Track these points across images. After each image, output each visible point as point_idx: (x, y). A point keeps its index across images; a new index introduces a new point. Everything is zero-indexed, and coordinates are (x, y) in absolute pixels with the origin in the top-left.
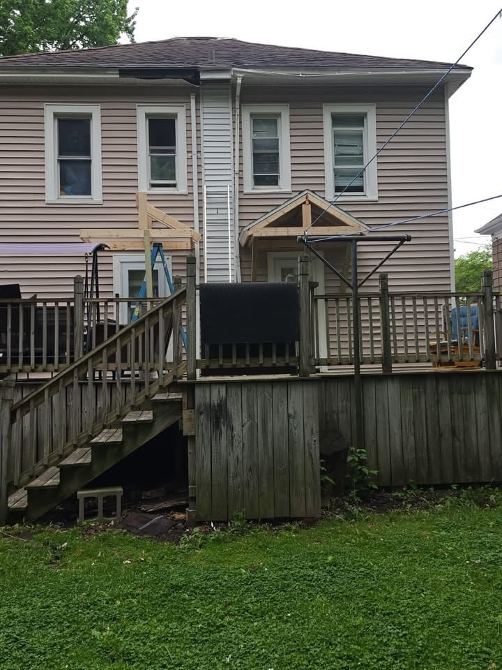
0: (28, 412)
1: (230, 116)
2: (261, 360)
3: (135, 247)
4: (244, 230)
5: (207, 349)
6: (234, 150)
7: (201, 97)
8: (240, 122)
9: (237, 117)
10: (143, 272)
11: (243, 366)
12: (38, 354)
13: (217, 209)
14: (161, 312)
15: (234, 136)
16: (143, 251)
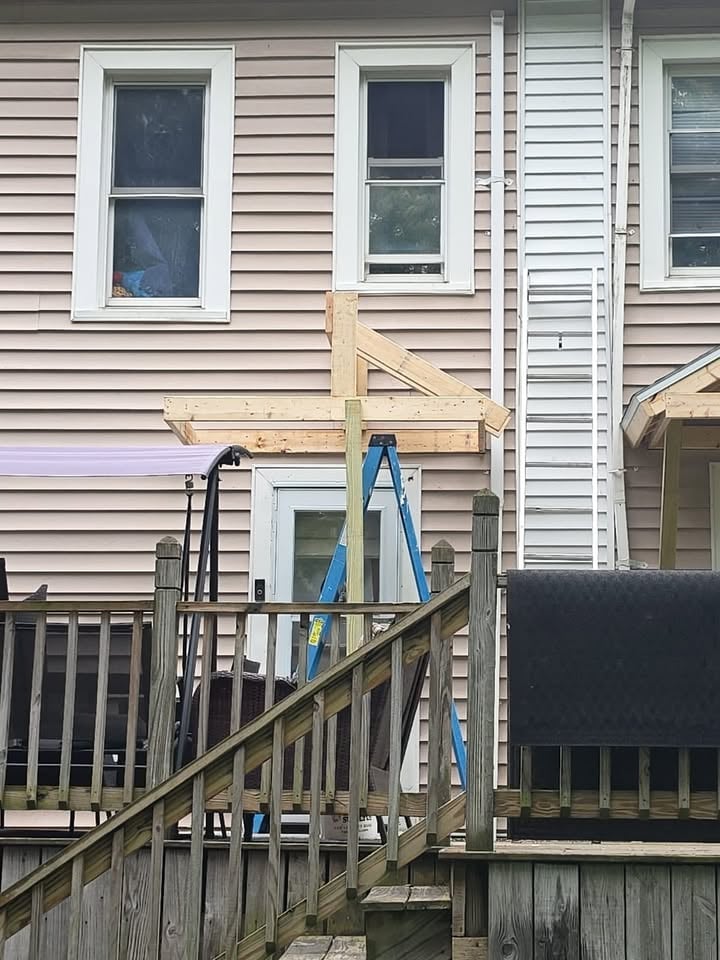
0: (24, 924)
1: (605, 71)
2: (684, 798)
3: (318, 443)
4: (640, 398)
5: (526, 759)
6: (614, 166)
7: (521, 21)
8: (635, 88)
9: (625, 76)
10: (337, 518)
11: (631, 815)
12: (49, 756)
13: (561, 335)
14: (397, 649)
15: (615, 126)
16: (341, 456)
